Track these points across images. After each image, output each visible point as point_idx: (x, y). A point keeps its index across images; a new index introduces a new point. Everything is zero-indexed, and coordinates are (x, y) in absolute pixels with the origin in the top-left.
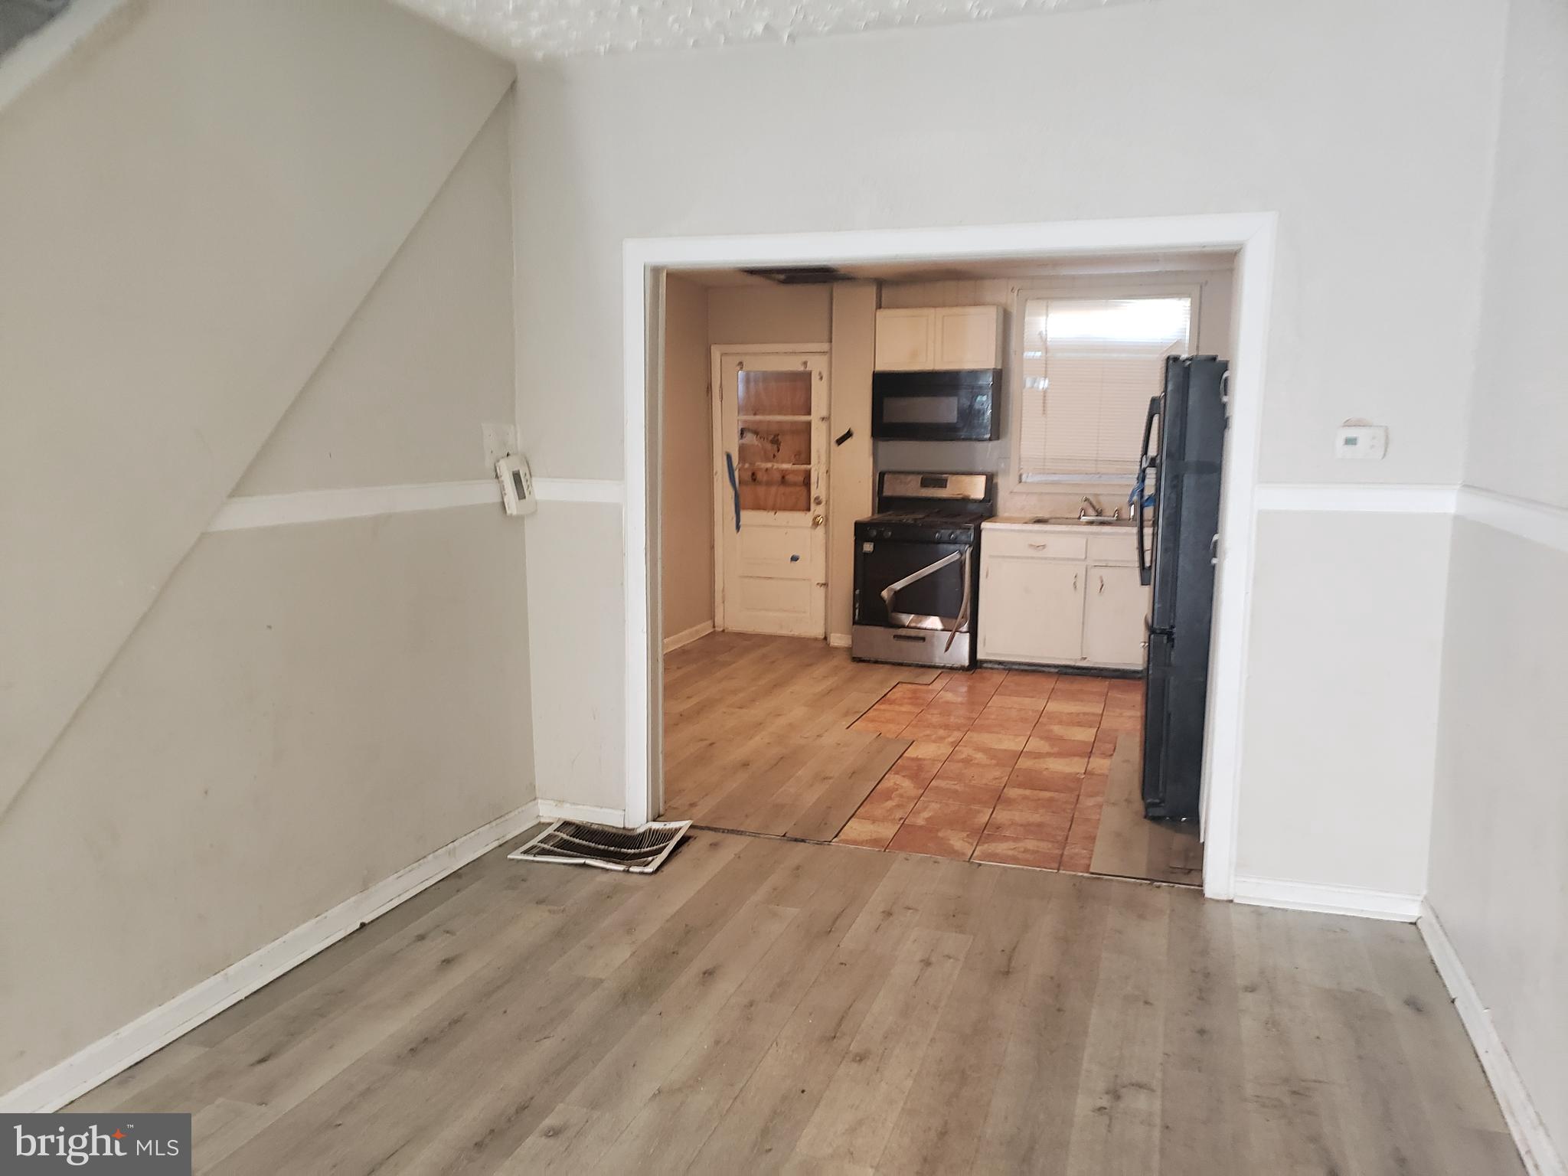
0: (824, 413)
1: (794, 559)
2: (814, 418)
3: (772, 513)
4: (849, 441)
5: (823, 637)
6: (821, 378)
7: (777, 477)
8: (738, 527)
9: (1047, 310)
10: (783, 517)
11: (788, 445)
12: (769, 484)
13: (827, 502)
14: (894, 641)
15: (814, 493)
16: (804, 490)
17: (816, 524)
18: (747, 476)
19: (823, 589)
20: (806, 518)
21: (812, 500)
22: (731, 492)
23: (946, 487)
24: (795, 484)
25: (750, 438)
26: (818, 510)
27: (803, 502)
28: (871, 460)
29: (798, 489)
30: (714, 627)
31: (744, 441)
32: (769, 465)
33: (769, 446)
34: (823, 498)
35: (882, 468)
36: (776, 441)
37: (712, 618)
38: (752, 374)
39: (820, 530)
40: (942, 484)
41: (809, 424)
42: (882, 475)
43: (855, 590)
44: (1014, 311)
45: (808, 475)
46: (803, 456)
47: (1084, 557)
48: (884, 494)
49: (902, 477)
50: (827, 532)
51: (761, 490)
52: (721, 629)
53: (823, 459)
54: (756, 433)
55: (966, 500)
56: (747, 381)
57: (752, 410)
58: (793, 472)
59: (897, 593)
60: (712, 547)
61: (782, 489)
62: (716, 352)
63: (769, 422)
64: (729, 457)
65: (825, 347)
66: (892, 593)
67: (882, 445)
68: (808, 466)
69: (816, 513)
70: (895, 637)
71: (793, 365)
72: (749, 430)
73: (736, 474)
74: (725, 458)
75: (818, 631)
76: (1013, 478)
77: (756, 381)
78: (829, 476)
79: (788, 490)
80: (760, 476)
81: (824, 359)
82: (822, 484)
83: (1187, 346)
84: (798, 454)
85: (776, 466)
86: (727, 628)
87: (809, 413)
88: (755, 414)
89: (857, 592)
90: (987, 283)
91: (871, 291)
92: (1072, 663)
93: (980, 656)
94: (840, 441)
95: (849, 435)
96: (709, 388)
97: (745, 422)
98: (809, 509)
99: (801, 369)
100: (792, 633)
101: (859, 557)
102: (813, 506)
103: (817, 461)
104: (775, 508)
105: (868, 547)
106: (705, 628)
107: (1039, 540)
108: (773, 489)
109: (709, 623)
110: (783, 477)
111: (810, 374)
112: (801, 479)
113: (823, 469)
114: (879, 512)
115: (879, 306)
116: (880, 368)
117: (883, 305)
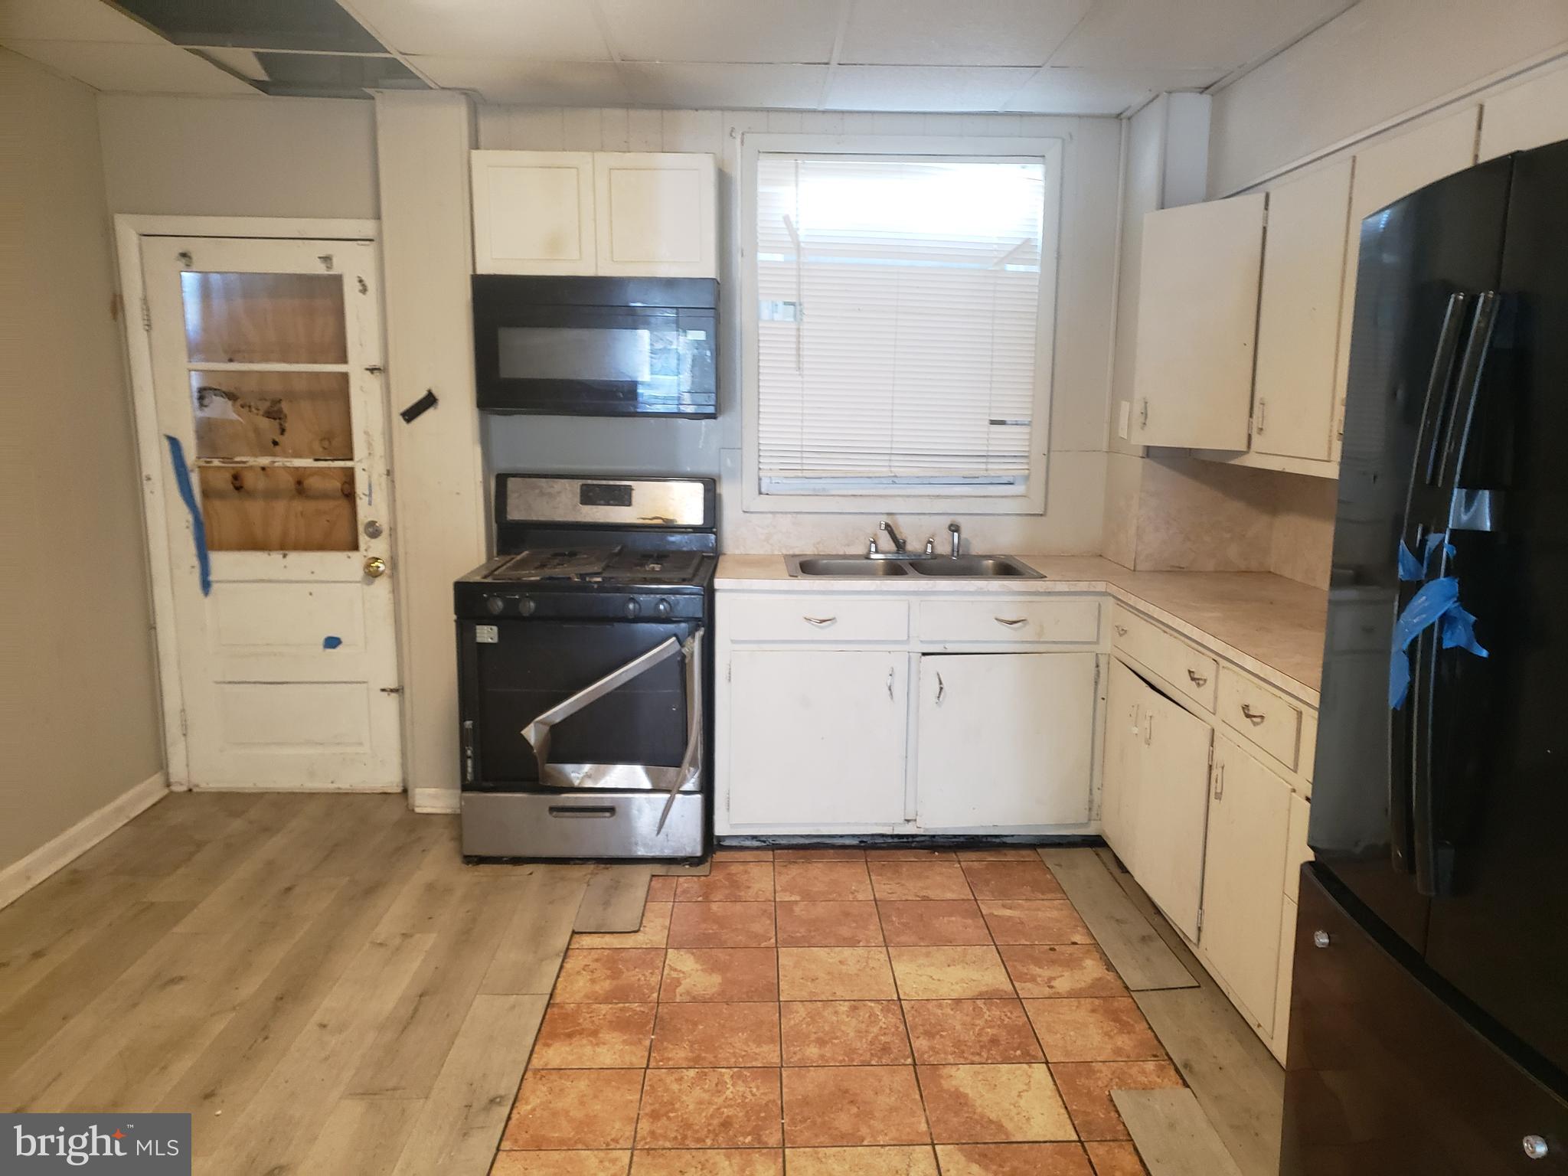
0: (376, 361)
1: (332, 642)
2: (355, 367)
3: (277, 556)
4: (429, 415)
5: (399, 790)
6: (364, 290)
7: (287, 481)
8: (206, 585)
9: (797, 176)
10: (302, 562)
11: (302, 423)
12: (271, 495)
13: (393, 530)
14: (551, 820)
15: (364, 513)
16: (344, 503)
17: (371, 574)
18: (222, 481)
19: (392, 701)
20: (349, 564)
21: (361, 529)
22: (183, 517)
23: (629, 504)
24: (325, 496)
25: (220, 408)
26: (375, 547)
27: (342, 533)
28: (478, 450)
29: (331, 504)
30: (168, 785)
31: (207, 413)
32: (265, 461)
33: (265, 423)
34: (383, 522)
35: (503, 465)
36: (275, 414)
37: (161, 764)
38: (215, 279)
39: (382, 586)
40: (623, 497)
41: (345, 376)
42: (502, 480)
43: (462, 719)
44: (737, 173)
45: (349, 476)
46: (337, 442)
47: (905, 638)
48: (510, 517)
49: (543, 482)
50: (395, 590)
51: (255, 508)
52: (184, 788)
53: (379, 448)
54: (231, 396)
55: (669, 527)
56: (205, 292)
57: (225, 352)
58: (320, 472)
59: (555, 730)
60: (151, 627)
61: (298, 505)
62: (127, 230)
63: (262, 374)
64: (174, 444)
65: (367, 228)
66: (546, 729)
67: (498, 422)
68: (349, 464)
69: (371, 555)
70: (552, 809)
71: (304, 261)
72: (216, 391)
73: (195, 479)
74: (166, 444)
75: (388, 778)
76: (749, 485)
77: (228, 293)
78: (393, 481)
79: (311, 506)
80: (250, 480)
81: (368, 252)
82: (380, 497)
83: (1039, 250)
84: (327, 438)
85: (280, 462)
86: (197, 786)
87: (343, 359)
88: (231, 360)
89: (468, 724)
90: (687, 116)
91: (457, 115)
92: (887, 831)
93: (720, 829)
94: (411, 414)
95: (429, 401)
96: (117, 306)
97: (206, 372)
98: (355, 547)
99: (320, 269)
100: (335, 786)
101: (469, 653)
102: (363, 539)
103: (366, 452)
104: (285, 546)
105: (487, 634)
106: (145, 794)
107: (822, 607)
108: (280, 506)
109: (157, 779)
110: (299, 483)
111: (337, 280)
112: (336, 484)
113: (380, 468)
114: (499, 553)
115: (475, 145)
116: (487, 266)
117: (482, 139)
